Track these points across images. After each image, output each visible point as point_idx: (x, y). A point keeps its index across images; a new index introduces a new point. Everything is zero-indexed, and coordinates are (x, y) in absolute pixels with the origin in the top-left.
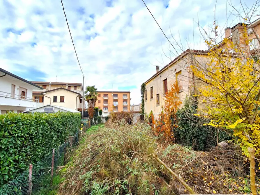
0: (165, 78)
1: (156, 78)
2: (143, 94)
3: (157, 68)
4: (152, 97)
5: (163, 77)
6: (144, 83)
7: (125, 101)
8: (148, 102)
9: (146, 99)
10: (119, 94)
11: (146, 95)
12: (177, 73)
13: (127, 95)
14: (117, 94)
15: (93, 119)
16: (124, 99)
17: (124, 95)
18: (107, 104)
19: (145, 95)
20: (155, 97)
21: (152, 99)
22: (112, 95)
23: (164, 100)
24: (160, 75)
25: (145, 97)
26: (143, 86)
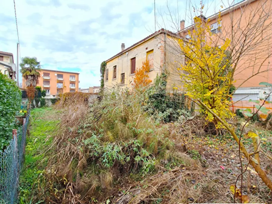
0: (134, 57)
1: (122, 56)
2: (103, 74)
3: (123, 46)
4: (115, 77)
5: (131, 55)
6: (105, 62)
7: (72, 83)
8: (109, 81)
9: (107, 79)
10: (64, 75)
11: (107, 75)
12: (147, 52)
13: (75, 76)
14: (63, 75)
15: (34, 100)
16: (71, 81)
17: (71, 76)
18: (49, 85)
19: (105, 75)
20: (119, 76)
21: (115, 79)
22: (56, 75)
23: (133, 78)
24: (127, 53)
25: (105, 77)
26: (104, 65)
